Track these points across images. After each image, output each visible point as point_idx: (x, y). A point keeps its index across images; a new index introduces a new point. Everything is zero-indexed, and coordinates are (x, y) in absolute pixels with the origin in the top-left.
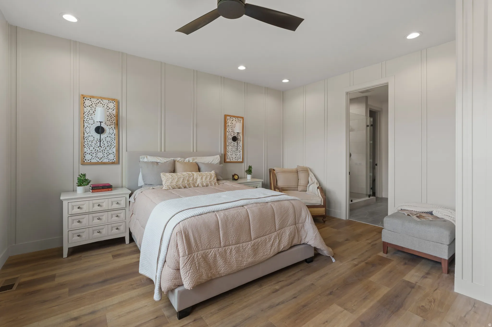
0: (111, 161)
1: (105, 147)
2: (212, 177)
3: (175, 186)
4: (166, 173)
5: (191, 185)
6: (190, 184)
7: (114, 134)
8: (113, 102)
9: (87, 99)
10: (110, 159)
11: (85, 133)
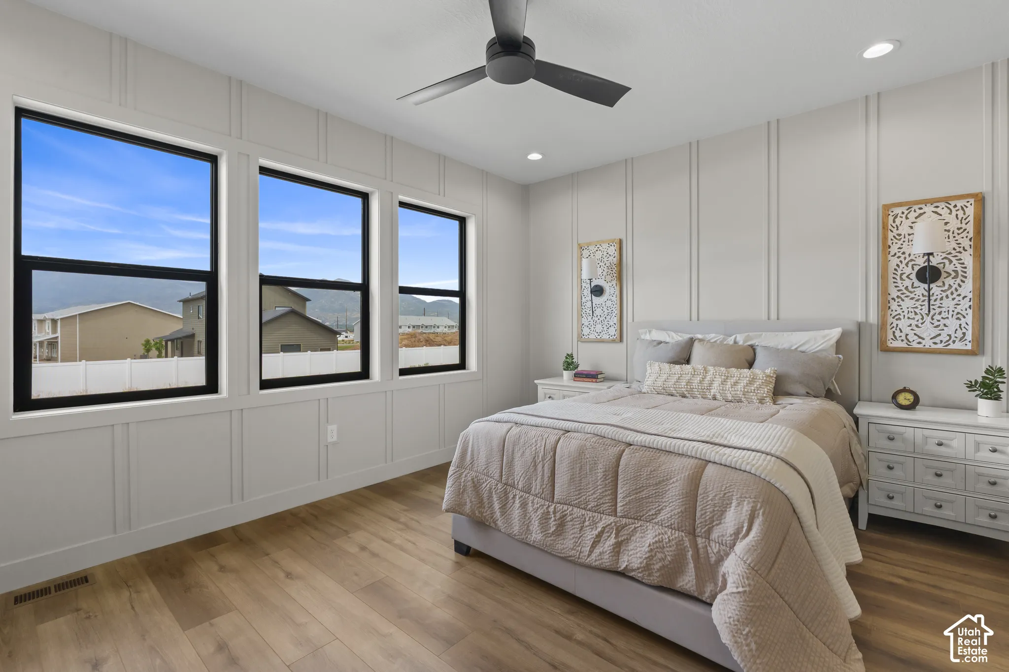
0: (612, 338)
1: (604, 316)
2: (755, 382)
3: (660, 388)
4: (655, 361)
5: (696, 393)
6: (693, 391)
7: (615, 294)
8: (614, 243)
9: (584, 248)
10: (611, 335)
11: (583, 297)
